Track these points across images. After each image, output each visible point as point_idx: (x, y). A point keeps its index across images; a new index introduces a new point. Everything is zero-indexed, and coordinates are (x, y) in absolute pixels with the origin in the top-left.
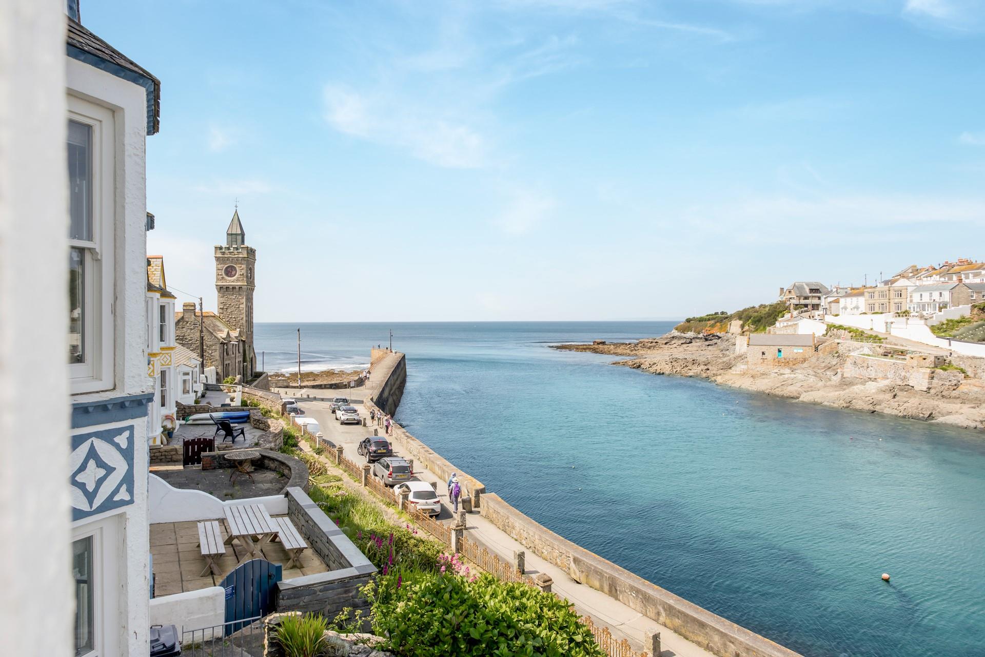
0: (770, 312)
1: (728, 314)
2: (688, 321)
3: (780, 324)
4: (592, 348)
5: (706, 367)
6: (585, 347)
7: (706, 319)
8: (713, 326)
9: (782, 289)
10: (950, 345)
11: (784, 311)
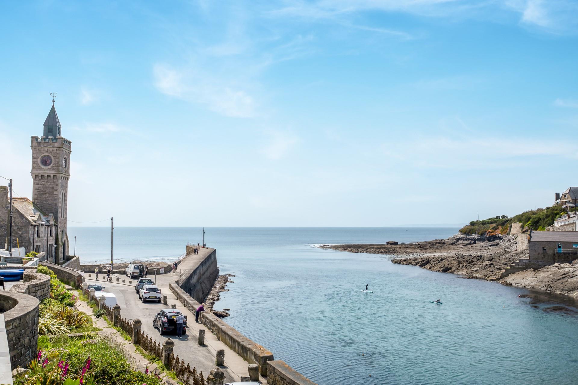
0: (549, 213)
1: (509, 217)
2: (472, 224)
3: (558, 223)
4: (386, 248)
5: (490, 262)
6: (379, 247)
7: (488, 222)
8: (495, 229)
9: (558, 195)
11: (561, 212)
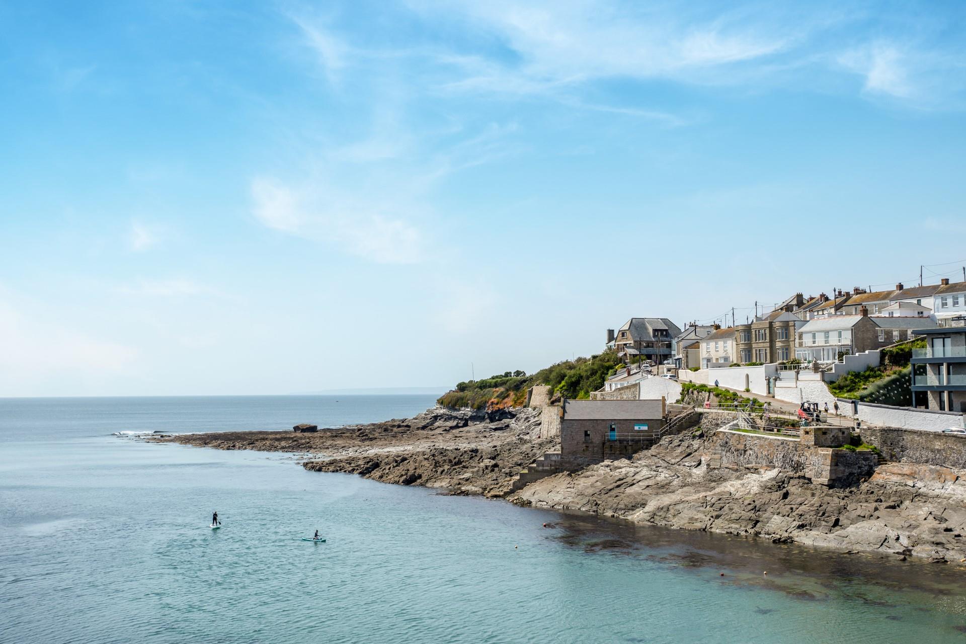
0: (595, 367)
1: (528, 375)
2: (462, 387)
3: (612, 385)
4: (292, 438)
5: (493, 462)
6: (278, 436)
7: (491, 383)
8: (503, 396)
9: (611, 332)
10: (856, 412)
11: (615, 365)
